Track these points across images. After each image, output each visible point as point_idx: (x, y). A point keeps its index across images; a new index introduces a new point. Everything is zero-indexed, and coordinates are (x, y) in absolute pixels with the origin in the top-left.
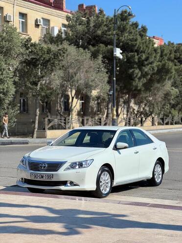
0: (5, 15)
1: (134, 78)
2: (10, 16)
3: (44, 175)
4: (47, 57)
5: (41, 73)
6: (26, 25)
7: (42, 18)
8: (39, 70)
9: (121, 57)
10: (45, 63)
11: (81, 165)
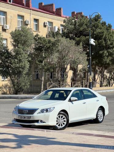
0: (25, 20)
1: (104, 56)
2: (28, 21)
3: (26, 116)
4: (48, 45)
5: (45, 55)
6: (38, 26)
7: (48, 22)
8: (44, 53)
9: (94, 44)
10: (47, 49)
11: (47, 111)
